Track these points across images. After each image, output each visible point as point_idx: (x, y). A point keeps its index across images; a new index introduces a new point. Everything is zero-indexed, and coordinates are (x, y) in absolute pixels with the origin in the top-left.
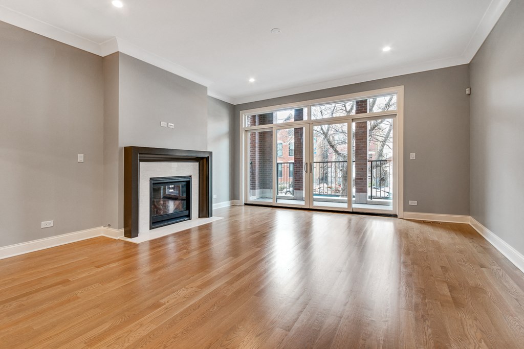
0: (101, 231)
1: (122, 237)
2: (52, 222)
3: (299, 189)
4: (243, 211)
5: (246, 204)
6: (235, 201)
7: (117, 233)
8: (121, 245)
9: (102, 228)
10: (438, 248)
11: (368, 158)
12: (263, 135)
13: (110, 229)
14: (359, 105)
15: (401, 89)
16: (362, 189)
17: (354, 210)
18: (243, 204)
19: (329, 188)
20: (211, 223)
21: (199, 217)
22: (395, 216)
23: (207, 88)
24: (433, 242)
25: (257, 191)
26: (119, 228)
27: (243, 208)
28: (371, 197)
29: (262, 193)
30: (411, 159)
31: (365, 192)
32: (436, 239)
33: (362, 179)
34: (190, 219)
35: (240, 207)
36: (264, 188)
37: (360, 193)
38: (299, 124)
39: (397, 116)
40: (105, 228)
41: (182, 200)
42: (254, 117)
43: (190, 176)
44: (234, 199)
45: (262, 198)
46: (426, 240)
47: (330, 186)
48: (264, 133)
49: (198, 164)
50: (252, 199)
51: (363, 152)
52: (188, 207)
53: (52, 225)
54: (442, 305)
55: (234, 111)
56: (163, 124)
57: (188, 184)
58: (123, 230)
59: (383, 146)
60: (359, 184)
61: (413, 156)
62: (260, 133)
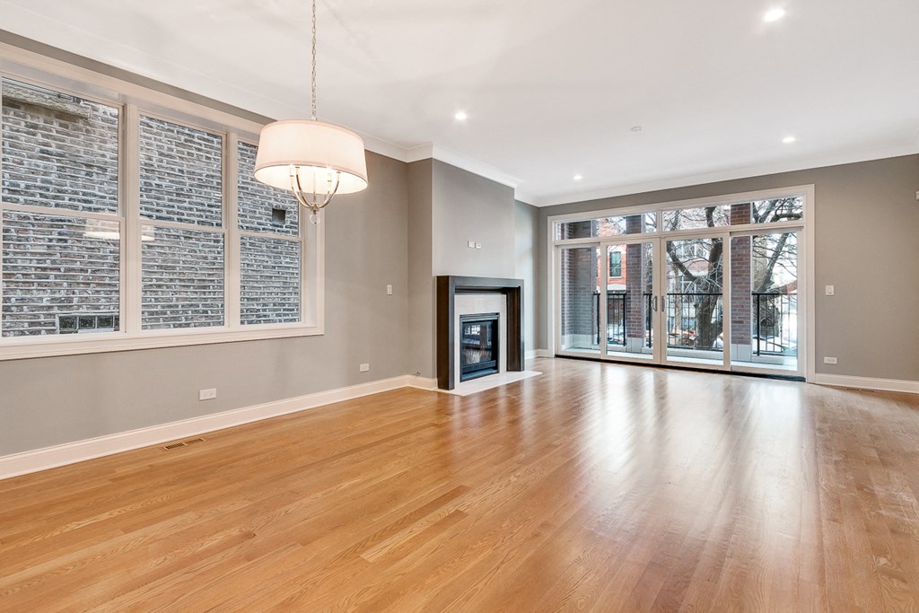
0: (407, 381)
1: (436, 388)
2: (368, 365)
3: (639, 337)
4: (553, 367)
5: (557, 356)
6: (540, 350)
7: (430, 383)
8: (435, 398)
9: (408, 376)
10: (868, 417)
11: (752, 289)
12: (574, 253)
13: (420, 378)
14: (736, 213)
15: (811, 188)
16: (742, 338)
17: (734, 370)
18: (553, 356)
19: (673, 335)
20: (523, 381)
21: (508, 370)
22: (802, 379)
23: (513, 189)
24: (861, 412)
25: (567, 337)
26: (433, 377)
27: (554, 361)
28: (758, 353)
29: (574, 340)
30: (827, 294)
31: (748, 342)
32: (866, 409)
33: (742, 322)
34: (498, 372)
35: (549, 360)
36: (575, 333)
37: (739, 345)
38: (634, 239)
39: (804, 230)
40: (413, 377)
41: (486, 350)
42: (563, 225)
43: (497, 314)
44: (539, 348)
45: (573, 347)
46: (851, 410)
47: (674, 332)
48: (575, 250)
49: (505, 296)
50: (565, 349)
51: (744, 279)
52: (495, 356)
53: (368, 369)
54: (867, 463)
55: (539, 216)
56: (471, 245)
57: (495, 324)
58: (436, 380)
59: (772, 265)
60: (737, 330)
61: (830, 290)
62: (570, 250)
